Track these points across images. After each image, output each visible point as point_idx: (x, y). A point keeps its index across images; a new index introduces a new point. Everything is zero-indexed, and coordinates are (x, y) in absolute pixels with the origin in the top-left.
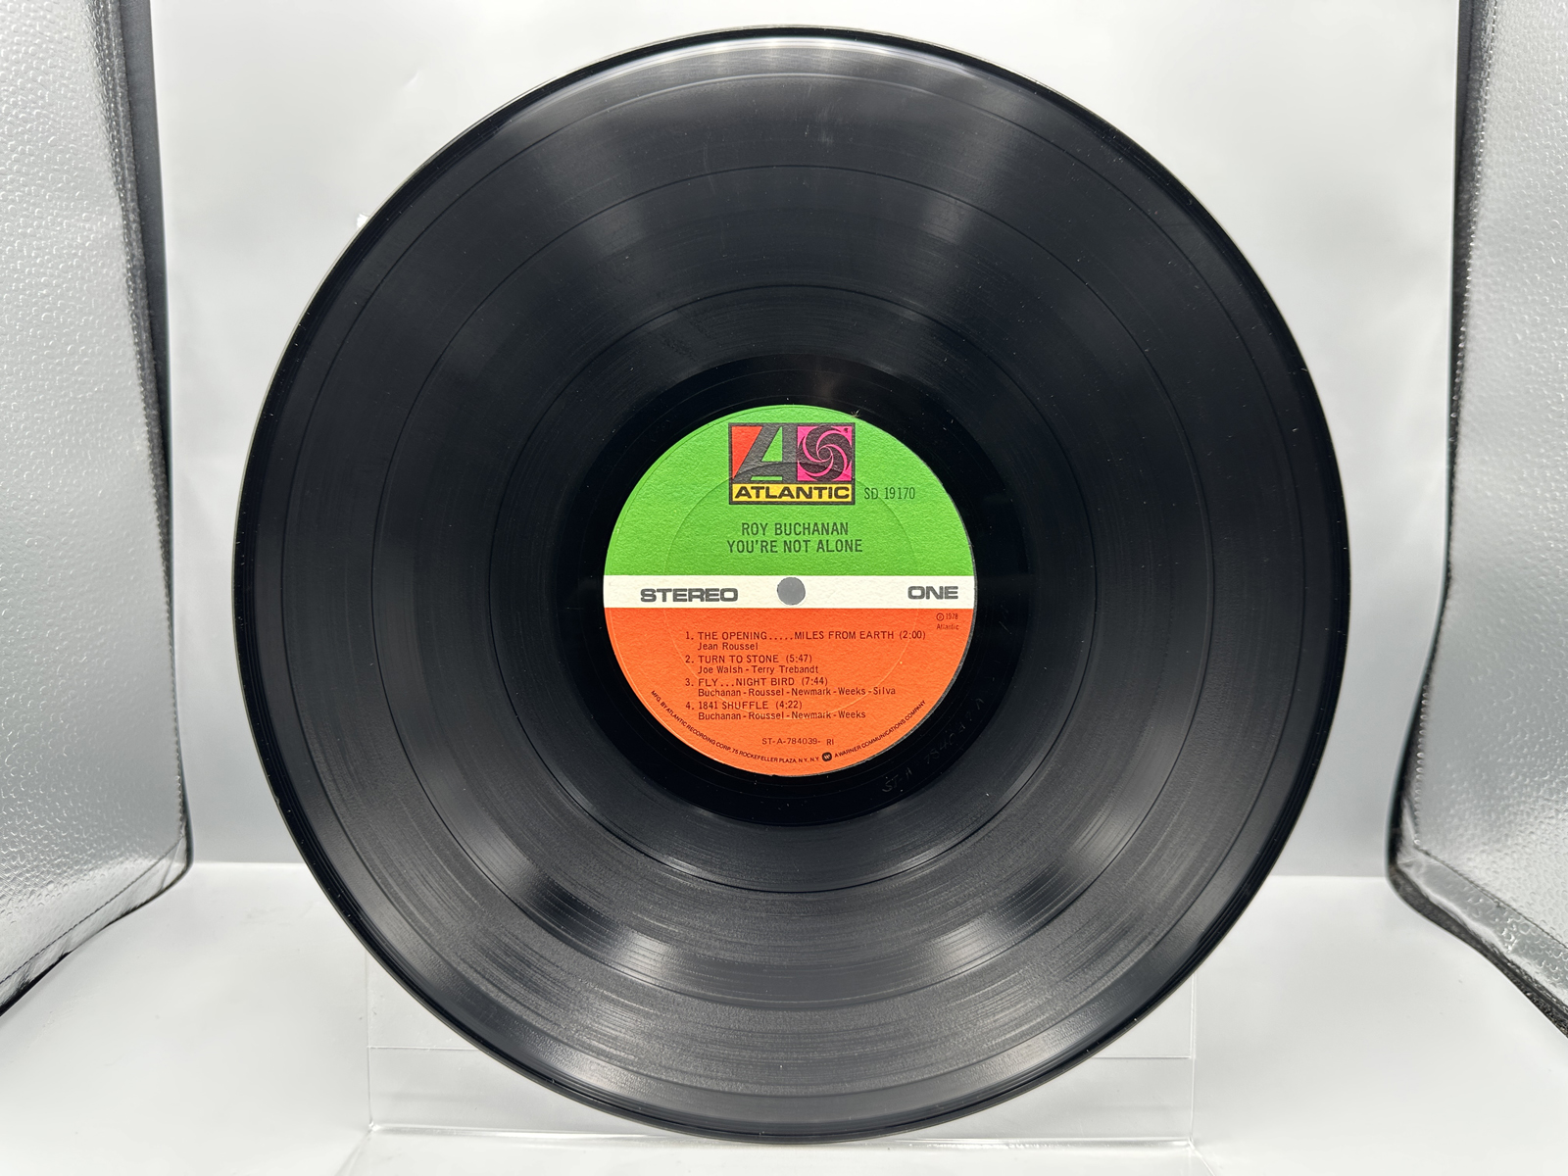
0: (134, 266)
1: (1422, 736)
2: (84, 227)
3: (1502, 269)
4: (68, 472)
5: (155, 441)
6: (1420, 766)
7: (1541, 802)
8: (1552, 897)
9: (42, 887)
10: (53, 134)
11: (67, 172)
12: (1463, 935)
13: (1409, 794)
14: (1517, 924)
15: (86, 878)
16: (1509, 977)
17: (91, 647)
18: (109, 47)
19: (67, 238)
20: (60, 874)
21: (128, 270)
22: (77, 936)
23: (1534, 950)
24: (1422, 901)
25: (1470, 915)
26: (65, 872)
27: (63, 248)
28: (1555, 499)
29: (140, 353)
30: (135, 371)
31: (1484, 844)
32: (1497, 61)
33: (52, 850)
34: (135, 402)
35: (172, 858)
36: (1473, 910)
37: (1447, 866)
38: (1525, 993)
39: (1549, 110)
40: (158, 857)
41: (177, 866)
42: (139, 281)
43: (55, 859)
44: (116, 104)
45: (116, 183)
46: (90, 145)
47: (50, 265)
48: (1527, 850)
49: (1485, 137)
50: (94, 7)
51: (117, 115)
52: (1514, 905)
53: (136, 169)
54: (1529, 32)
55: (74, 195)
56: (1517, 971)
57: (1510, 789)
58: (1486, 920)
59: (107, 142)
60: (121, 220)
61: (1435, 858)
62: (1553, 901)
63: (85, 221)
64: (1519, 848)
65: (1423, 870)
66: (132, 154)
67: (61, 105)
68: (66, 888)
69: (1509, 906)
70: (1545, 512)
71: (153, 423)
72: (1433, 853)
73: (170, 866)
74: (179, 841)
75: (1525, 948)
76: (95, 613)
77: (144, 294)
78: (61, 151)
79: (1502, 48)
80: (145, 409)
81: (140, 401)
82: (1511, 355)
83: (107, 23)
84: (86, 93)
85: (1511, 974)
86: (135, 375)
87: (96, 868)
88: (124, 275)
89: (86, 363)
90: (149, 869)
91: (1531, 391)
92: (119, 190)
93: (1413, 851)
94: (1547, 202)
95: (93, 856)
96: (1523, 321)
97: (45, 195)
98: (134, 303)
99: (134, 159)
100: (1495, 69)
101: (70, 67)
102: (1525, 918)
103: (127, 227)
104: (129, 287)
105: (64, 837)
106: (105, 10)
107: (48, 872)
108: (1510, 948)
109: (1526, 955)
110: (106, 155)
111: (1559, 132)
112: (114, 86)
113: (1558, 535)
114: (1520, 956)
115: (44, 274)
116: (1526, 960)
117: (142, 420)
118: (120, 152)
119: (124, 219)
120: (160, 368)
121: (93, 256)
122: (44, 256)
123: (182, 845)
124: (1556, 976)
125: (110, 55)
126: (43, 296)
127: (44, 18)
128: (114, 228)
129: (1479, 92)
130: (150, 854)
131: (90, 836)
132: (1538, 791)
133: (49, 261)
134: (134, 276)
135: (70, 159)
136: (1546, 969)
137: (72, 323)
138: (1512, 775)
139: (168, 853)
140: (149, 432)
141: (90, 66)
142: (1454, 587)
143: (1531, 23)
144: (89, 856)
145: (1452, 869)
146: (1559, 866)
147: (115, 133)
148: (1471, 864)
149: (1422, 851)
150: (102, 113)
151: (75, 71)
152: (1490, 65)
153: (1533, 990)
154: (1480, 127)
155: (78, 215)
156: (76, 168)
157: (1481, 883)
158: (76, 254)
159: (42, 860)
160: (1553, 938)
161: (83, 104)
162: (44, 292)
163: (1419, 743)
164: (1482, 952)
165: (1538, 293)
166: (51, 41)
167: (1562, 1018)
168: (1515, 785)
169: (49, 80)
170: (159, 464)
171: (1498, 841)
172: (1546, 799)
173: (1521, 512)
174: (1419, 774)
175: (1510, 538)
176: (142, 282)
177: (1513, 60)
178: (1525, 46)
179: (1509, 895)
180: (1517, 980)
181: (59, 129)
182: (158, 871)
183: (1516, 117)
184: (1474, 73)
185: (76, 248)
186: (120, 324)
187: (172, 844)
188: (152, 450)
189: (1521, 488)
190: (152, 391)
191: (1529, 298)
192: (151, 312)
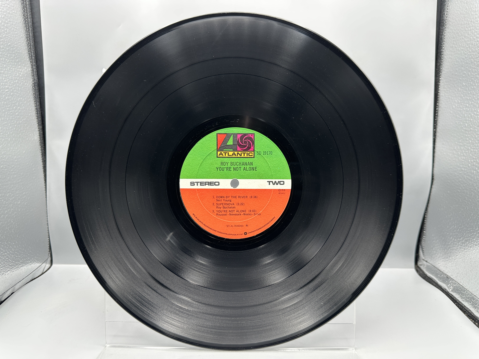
0: (35, 82)
1: (425, 226)
2: (19, 70)
3: (449, 86)
4: (14, 145)
5: (41, 136)
6: (424, 235)
7: (460, 246)
8: (463, 275)
9: (6, 272)
10: (10, 42)
11: (14, 54)
12: (437, 286)
13: (421, 243)
14: (453, 283)
15: (20, 269)
16: (450, 299)
17: (21, 199)
18: (27, 15)
19: (14, 74)
20: (11, 268)
21: (33, 84)
22: (17, 287)
24: (425, 276)
25: (439, 280)
26: (13, 267)
27: (13, 77)
28: (464, 156)
29: (37, 109)
30: (35, 114)
31: (443, 259)
32: (448, 24)
33: (9, 261)
34: (35, 124)
35: (46, 263)
36: (440, 279)
37: (432, 265)
39: (463, 39)
40: (42, 263)
41: (48, 266)
43: (10, 264)
44: (29, 33)
45: (29, 57)
46: (21, 45)
48: (456, 260)
49: (444, 47)
50: (22, 3)
51: (29, 36)
52: (452, 277)
53: (35, 53)
54: (457, 15)
55: (16, 61)
56: (452, 297)
57: (450, 242)
58: (444, 282)
59: (26, 45)
60: (31, 68)
61: (429, 263)
64: (453, 260)
65: (425, 266)
67: (12, 33)
68: (13, 272)
69: (450, 277)
70: (461, 159)
71: (40, 130)
72: (428, 261)
73: (46, 266)
74: (48, 258)
75: (456, 290)
76: (22, 188)
77: (38, 91)
78: (12, 47)
79: (449, 20)
80: (38, 126)
82: (452, 112)
83: (26, 8)
84: (20, 29)
86: (35, 116)
87: (23, 266)
89: (20, 112)
90: (39, 267)
91: (457, 123)
92: (30, 59)
93: (422, 261)
94: (462, 66)
95: (22, 263)
96: (455, 102)
97: (7, 61)
98: (35, 94)
99: (35, 49)
101: (15, 21)
102: (455, 281)
103: (33, 70)
104: (33, 89)
105: (13, 257)
106: (26, 4)
107: (8, 268)
108: (450, 290)
109: (455, 292)
110: (26, 48)
111: (465, 45)
112: (29, 27)
113: (464, 166)
114: (453, 292)
115: (7, 85)
116: (455, 294)
117: (37, 129)
118: (30, 47)
120: (43, 113)
121: (22, 79)
122: (7, 79)
124: (464, 298)
125: (27, 18)
126: (7, 92)
127: (7, 7)
128: (29, 71)
129: (443, 33)
130: (40, 262)
131: (21, 256)
132: (459, 243)
133: (8, 81)
134: (35, 85)
135: (15, 50)
136: (461, 296)
137: (15, 100)
138: (451, 238)
139: (45, 262)
140: (39, 133)
141: (21, 21)
142: (435, 182)
143: (458, 12)
145: (434, 266)
146: (465, 265)
147: (29, 42)
148: (439, 265)
149: (425, 261)
150: (25, 36)
151: (17, 23)
152: (446, 25)
153: (457, 303)
154: (443, 43)
155: (18, 67)
156: (17, 52)
157: (442, 270)
158: (17, 79)
159: (6, 264)
160: (463, 287)
161: (19, 33)
162: (7, 90)
163: (424, 228)
164: (442, 291)
165: (460, 94)
166: (9, 14)
167: (466, 311)
168: (452, 241)
169: (8, 26)
170: (42, 143)
171: (447, 258)
172: (461, 245)
173: (454, 159)
174: (424, 237)
175: (451, 167)
176: (37, 87)
177: (452, 23)
178: (456, 19)
179: (450, 274)
180: (452, 299)
181: (12, 40)
182: (42, 267)
183: (453, 41)
184: (441, 27)
185: (17, 77)
186: (30, 100)
187: (46, 259)
188: (40, 138)
189: (454, 152)
190: (40, 121)
191: (457, 95)
192: (40, 96)
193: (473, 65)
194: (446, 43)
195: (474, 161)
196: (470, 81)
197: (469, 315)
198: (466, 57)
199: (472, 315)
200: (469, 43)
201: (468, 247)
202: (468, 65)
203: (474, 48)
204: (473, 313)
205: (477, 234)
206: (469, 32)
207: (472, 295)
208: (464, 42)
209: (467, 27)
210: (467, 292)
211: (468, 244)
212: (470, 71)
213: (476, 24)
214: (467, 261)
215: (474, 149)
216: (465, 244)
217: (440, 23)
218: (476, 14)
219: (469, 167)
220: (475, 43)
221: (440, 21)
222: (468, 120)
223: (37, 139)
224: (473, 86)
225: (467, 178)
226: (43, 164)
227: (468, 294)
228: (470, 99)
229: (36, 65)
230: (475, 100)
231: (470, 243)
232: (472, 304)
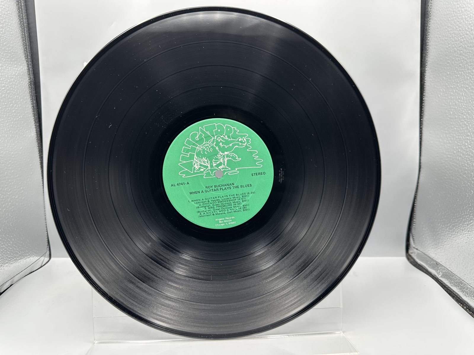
0: (31, 81)
1: (415, 215)
2: (15, 69)
3: (435, 76)
4: (11, 141)
5: (38, 133)
6: (414, 223)
7: (447, 232)
8: (451, 260)
9: (4, 264)
10: (6, 42)
11: (10, 53)
12: (427, 273)
13: (412, 232)
14: (442, 269)
15: (18, 262)
16: (439, 284)
17: (19, 193)
18: (22, 16)
19: (10, 73)
20: (10, 260)
21: (29, 82)
22: (16, 279)
23: (446, 276)
24: (416, 263)
25: (429, 267)
26: (12, 260)
27: (9, 75)
28: (449, 143)
29: (33, 107)
30: (31, 112)
31: (432, 246)
32: (432, 15)
33: (7, 253)
34: (32, 121)
35: (45, 257)
36: (430, 265)
37: (423, 253)
38: (444, 289)
39: (446, 29)
40: (41, 256)
41: (47, 259)
42: (32, 85)
43: (8, 256)
44: (25, 33)
45: (25, 56)
46: (17, 45)
47: (5, 81)
48: (444, 247)
49: (429, 37)
50: (17, 4)
51: (25, 36)
52: (441, 263)
53: (31, 52)
54: (440, 6)
55: (12, 60)
56: (442, 282)
57: (439, 229)
58: (433, 268)
59: (22, 44)
60: (27, 67)
61: (419, 250)
62: (452, 261)
63: (16, 67)
64: (442, 246)
65: (416, 254)
66: (30, 48)
67: (8, 33)
68: (12, 265)
69: (439, 263)
70: (447, 147)
71: (37, 128)
72: (419, 249)
73: (44, 259)
74: (47, 252)
75: (445, 276)
76: (20, 183)
77: (34, 89)
78: (8, 47)
79: (433, 11)
80: (35, 123)
81: (33, 121)
82: (437, 101)
83: (22, 9)
84: (15, 30)
85: (440, 284)
86: (32, 113)
87: (21, 259)
88: (28, 84)
89: (16, 109)
90: (38, 260)
91: (443, 111)
92: (26, 58)
93: (413, 249)
94: (446, 56)
95: (20, 255)
96: (440, 91)
97: (3, 60)
98: (31, 92)
99: (31, 49)
100: (432, 17)
101: (10, 22)
102: (444, 267)
103: (29, 69)
104: (29, 87)
105: (11, 249)
106: (21, 5)
107: (6, 260)
108: (440, 276)
109: (444, 278)
110: (22, 48)
111: (449, 35)
112: (24, 28)
113: (450, 153)
114: (442, 278)
115: (3, 83)
116: (444, 279)
117: (34, 127)
118: (26, 47)
119: (28, 67)
120: (39, 111)
121: (18, 78)
122: (3, 78)
123: (48, 253)
124: (452, 283)
125: (23, 18)
126: (3, 90)
127: (2, 7)
128: (25, 70)
129: (427, 24)
130: (38, 255)
131: (19, 249)
132: (446, 229)
133: (5, 79)
134: (31, 84)
135: (11, 49)
136: (449, 281)
137: (12, 98)
138: (439, 224)
139: (44, 255)
140: (36, 130)
141: (16, 22)
142: (422, 169)
143: (441, 3)
144: (19, 255)
145: (424, 253)
146: (453, 251)
147: (25, 42)
148: (429, 252)
149: (415, 248)
150: (20, 36)
151: (12, 23)
152: (430, 16)
153: (446, 288)
154: (428, 34)
155: (14, 66)
156: (12, 52)
157: (432, 257)
158: (13, 77)
159: (4, 256)
160: (451, 272)
161: (15, 33)
162: (3, 89)
163: (414, 217)
164: (432, 277)
165: (445, 83)
166: (4, 14)
167: (454, 295)
168: (440, 227)
169: (4, 26)
170: (39, 140)
171: (436, 245)
172: (449, 231)
173: (440, 147)
174: (414, 226)
175: (438, 155)
176: (33, 86)
177: (436, 14)
178: (439, 10)
179: (440, 260)
180: (442, 285)
181: (7, 40)
182: (40, 260)
183: (438, 31)
184: (426, 19)
185: (13, 75)
186: (26, 98)
187: (45, 252)
188: (37, 135)
189: (440, 140)
190: (37, 118)
191: (442, 84)
192: (36, 94)
193: (456, 54)
194: (431, 34)
195: (459, 148)
196: (454, 70)
197: (457, 300)
198: (449, 47)
199: (460, 299)
200: (452, 33)
201: (455, 232)
202: (451, 54)
203: (456, 37)
204: (461, 298)
205: (462, 219)
206: (452, 22)
207: (460, 279)
208: (447, 32)
209: (450, 17)
210: (455, 277)
211: (455, 229)
212: (453, 60)
213: (458, 13)
214: (454, 246)
215: (459, 136)
216: (453, 230)
217: (425, 15)
218: (458, 4)
219: (454, 154)
220: (457, 33)
221: (425, 12)
222: (453, 108)
223: (34, 136)
224: (456, 75)
225: (453, 164)
226: (40, 160)
227: (457, 279)
228: (454, 87)
229: (32, 64)
230: (459, 88)
231: (457, 229)
232: (460, 288)
